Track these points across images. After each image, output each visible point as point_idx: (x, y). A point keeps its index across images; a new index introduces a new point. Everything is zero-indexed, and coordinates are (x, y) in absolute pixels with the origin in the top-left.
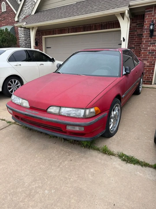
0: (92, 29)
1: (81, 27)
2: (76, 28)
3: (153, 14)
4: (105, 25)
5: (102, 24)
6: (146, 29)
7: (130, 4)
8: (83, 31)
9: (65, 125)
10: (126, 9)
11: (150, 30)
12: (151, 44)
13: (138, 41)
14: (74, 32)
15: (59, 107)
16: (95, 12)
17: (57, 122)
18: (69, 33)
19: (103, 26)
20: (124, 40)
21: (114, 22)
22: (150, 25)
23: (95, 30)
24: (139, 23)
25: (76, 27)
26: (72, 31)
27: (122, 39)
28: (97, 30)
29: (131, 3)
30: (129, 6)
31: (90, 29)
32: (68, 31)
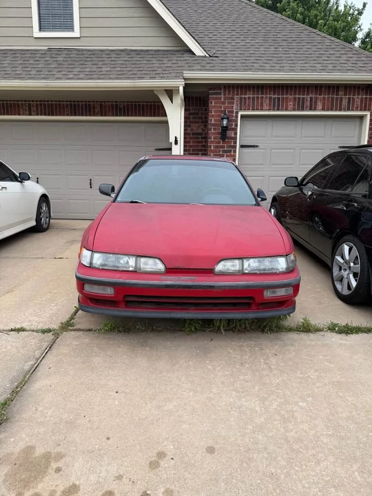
0: (94, 112)
1: (63, 105)
2: (52, 105)
3: (222, 100)
4: (124, 107)
5: (117, 105)
6: (213, 125)
7: (184, 75)
8: (71, 115)
9: (260, 290)
10: (180, 85)
11: (223, 127)
12: (224, 151)
13: (195, 146)
14: (45, 115)
15: (239, 259)
16: (110, 79)
17: (249, 286)
18: (30, 114)
19: (120, 109)
20: (176, 142)
21: (145, 104)
22: (223, 119)
23: (102, 115)
24: (194, 111)
25: (50, 103)
26: (41, 110)
27: (172, 140)
28: (105, 115)
29: (188, 74)
30: (185, 79)
31: (90, 112)
32: (27, 108)
